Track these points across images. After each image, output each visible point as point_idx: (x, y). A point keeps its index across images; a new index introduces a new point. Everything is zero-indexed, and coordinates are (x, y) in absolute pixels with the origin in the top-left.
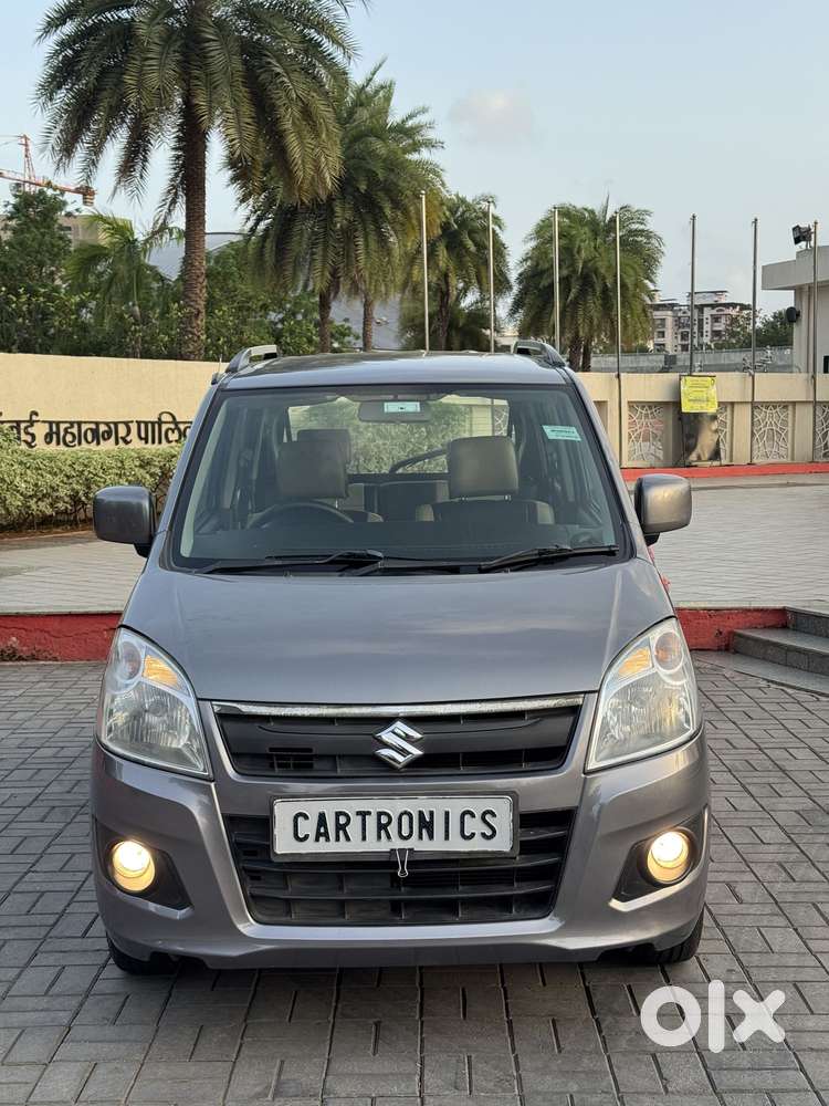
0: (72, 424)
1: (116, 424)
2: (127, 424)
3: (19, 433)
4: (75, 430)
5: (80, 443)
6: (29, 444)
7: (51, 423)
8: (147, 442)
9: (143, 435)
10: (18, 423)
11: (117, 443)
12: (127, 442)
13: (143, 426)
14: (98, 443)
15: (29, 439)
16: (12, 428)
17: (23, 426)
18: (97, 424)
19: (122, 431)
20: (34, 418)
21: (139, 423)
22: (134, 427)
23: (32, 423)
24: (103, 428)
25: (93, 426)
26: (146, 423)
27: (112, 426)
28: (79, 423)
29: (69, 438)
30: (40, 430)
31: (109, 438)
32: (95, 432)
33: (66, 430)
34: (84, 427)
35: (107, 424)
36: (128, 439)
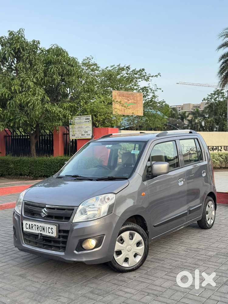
1: (218, 147)
2: (221, 147)
8: (226, 151)
9: (225, 149)
11: (218, 151)
12: (221, 151)
14: (213, 151)
18: (213, 147)
19: (220, 148)
21: (224, 146)
22: (223, 147)
24: (214, 147)
25: (212, 147)
26: (226, 146)
27: (217, 147)
28: (208, 147)
31: (216, 150)
32: (213, 149)
34: (210, 147)
35: (216, 147)
36: (221, 150)
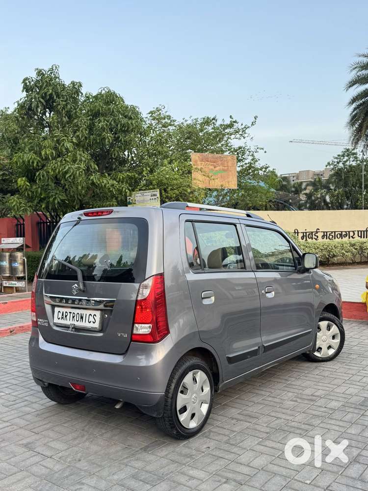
0: (332, 232)
1: (349, 232)
2: (353, 232)
3: (312, 236)
4: (333, 234)
5: (335, 238)
6: (316, 239)
7: (324, 232)
8: (361, 238)
9: (360, 235)
10: (312, 232)
11: (349, 238)
12: (353, 238)
13: (360, 232)
14: (342, 238)
15: (316, 237)
16: (310, 234)
17: (314, 233)
18: (342, 232)
19: (351, 234)
20: (318, 231)
21: (358, 231)
22: (356, 233)
23: (317, 232)
24: (344, 233)
25: (340, 233)
27: (348, 233)
28: (335, 232)
29: (331, 237)
30: (320, 235)
31: (346, 236)
32: (341, 235)
33: (330, 235)
34: (336, 233)
35: (346, 232)
36: (354, 237)
